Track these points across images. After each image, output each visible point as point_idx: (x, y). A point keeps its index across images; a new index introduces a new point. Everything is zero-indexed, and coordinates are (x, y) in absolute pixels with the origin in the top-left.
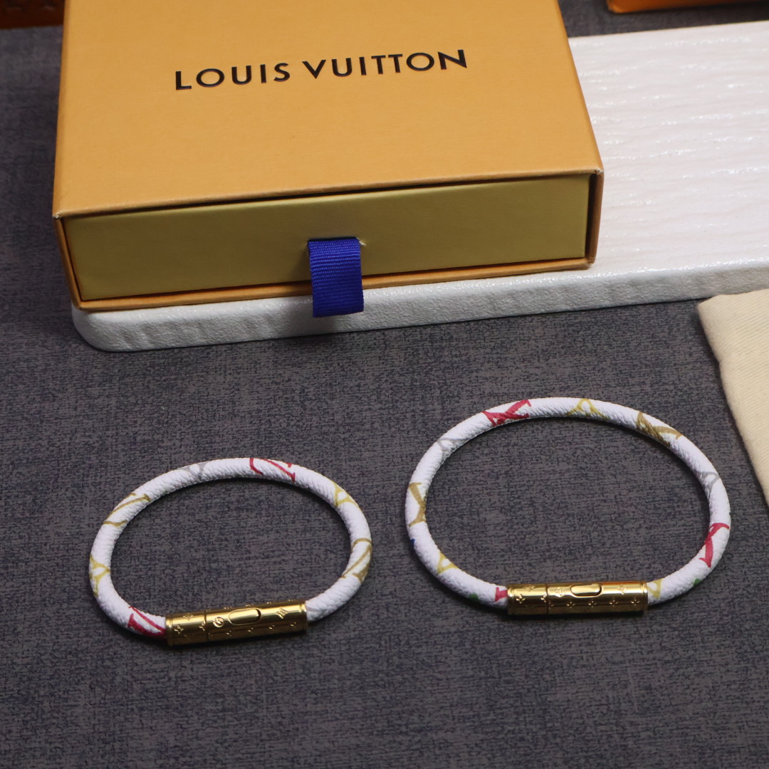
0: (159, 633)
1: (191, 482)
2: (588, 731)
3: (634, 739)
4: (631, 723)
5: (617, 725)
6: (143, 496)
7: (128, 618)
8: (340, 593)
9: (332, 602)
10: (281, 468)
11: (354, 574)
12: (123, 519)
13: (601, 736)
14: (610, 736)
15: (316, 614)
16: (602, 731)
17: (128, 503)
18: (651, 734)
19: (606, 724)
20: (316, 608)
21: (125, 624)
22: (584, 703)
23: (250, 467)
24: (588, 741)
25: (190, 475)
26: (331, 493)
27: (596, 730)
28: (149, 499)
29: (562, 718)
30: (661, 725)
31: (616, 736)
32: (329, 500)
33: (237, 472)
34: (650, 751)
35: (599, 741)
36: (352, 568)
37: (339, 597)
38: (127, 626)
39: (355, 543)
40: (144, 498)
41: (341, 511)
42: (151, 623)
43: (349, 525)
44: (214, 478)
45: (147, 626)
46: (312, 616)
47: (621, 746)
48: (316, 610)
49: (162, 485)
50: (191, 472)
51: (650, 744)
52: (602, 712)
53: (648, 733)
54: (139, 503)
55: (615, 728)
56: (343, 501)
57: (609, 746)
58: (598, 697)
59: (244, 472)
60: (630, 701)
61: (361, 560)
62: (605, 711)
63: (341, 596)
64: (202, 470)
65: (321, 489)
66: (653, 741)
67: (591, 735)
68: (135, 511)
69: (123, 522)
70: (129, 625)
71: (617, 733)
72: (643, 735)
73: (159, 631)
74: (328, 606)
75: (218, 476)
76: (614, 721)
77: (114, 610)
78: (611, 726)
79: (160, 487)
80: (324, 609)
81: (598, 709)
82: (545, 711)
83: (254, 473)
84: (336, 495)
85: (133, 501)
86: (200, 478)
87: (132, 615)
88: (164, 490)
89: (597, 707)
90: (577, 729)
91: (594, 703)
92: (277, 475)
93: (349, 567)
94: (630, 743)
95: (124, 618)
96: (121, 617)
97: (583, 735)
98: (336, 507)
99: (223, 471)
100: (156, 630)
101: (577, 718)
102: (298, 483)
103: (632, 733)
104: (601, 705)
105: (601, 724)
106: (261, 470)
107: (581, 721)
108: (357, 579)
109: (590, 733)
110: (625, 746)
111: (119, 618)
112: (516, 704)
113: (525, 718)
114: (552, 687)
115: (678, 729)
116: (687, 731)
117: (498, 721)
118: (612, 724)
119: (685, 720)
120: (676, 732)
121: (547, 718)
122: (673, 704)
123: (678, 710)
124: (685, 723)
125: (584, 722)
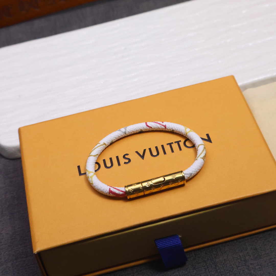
0: (123, 194)
1: (122, 136)
2: (234, 270)
3: (254, 270)
4: (251, 264)
5: (246, 265)
6: (103, 144)
7: (108, 190)
8: (197, 166)
9: (194, 170)
10: (160, 124)
11: (201, 158)
12: (97, 154)
13: (240, 271)
14: (243, 271)
15: (188, 176)
16: (240, 269)
17: (97, 147)
18: (260, 267)
19: (241, 266)
20: (188, 173)
21: (107, 193)
22: (231, 260)
24: (235, 274)
26: (183, 130)
27: (237, 269)
28: (106, 145)
29: (223, 267)
30: (263, 262)
31: (246, 270)
32: (183, 133)
33: (141, 128)
34: (261, 273)
35: (240, 273)
36: (199, 156)
37: (197, 168)
38: (108, 194)
39: (198, 146)
40: (104, 144)
41: (189, 136)
42: (119, 190)
43: (194, 141)
44: (131, 133)
45: (117, 192)
46: (187, 177)
47: (249, 273)
48: (188, 174)
49: (110, 138)
50: (121, 131)
51: (260, 270)
52: (239, 262)
53: (259, 266)
54: (102, 146)
55: (245, 267)
56: (189, 132)
57: (244, 274)
58: (236, 256)
60: (249, 256)
61: (202, 152)
62: (240, 261)
63: (198, 167)
64: (126, 130)
65: (178, 129)
66: (261, 269)
67: (236, 272)
68: (101, 150)
69: (97, 155)
70: (109, 193)
71: (247, 269)
72: (257, 267)
73: (123, 193)
74: (193, 172)
75: (133, 131)
76: (244, 265)
77: (101, 188)
78: (243, 266)
79: (109, 139)
80: (191, 173)
81: (237, 261)
82: (216, 266)
83: (148, 128)
84: (186, 130)
85: (99, 146)
86: (125, 133)
87: (110, 189)
88: (111, 140)
89: (236, 260)
90: (230, 270)
91: (235, 259)
92: (158, 127)
93: (198, 156)
94: (252, 272)
95: (106, 190)
96: (105, 190)
97: (233, 272)
98: (186, 135)
100: (121, 193)
101: (229, 266)
102: (168, 129)
103: (252, 268)
104: (238, 259)
105: (239, 267)
107: (231, 267)
108: (202, 160)
109: (236, 271)
110: (250, 273)
111: (104, 191)
112: (204, 265)
113: (209, 270)
114: (217, 256)
115: (270, 262)
116: (274, 263)
117: (198, 273)
118: (243, 265)
119: (272, 258)
120: (269, 264)
121: (217, 268)
122: (267, 253)
123: (269, 255)
124: (272, 260)
125: (232, 267)
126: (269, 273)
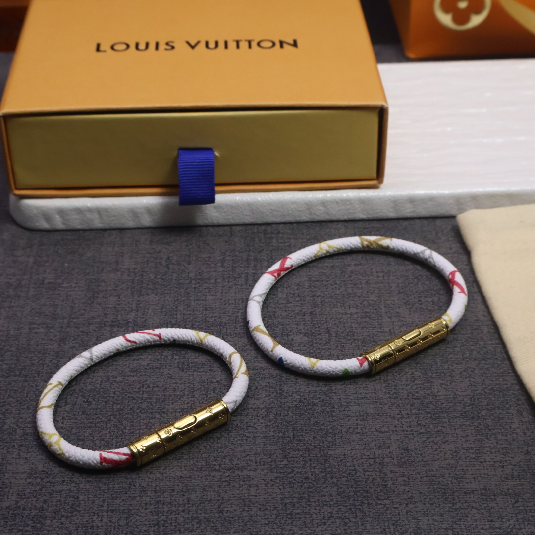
2: (358, 475)
3: (393, 482)
4: (391, 471)
5: (380, 472)
13: (368, 478)
14: (374, 479)
16: (368, 475)
18: (407, 479)
19: (372, 471)
22: (357, 457)
23: (125, 341)
24: (358, 481)
25: (85, 359)
27: (364, 474)
29: (339, 465)
30: (414, 473)
31: (379, 479)
34: (404, 490)
35: (365, 482)
47: (383, 485)
51: (405, 485)
52: (369, 463)
53: (404, 478)
55: (378, 474)
57: (373, 485)
58: (367, 453)
59: (122, 345)
60: (391, 457)
66: (407, 483)
67: (360, 477)
71: (381, 477)
72: (400, 479)
76: (378, 469)
78: (375, 472)
82: (326, 460)
89: (366, 460)
90: (350, 473)
91: (364, 457)
92: (147, 340)
94: (390, 484)
97: (354, 477)
99: (107, 350)
101: (350, 466)
103: (392, 478)
104: (370, 458)
105: (367, 471)
106: (134, 340)
107: (353, 468)
109: (360, 476)
110: (385, 486)
112: (305, 455)
113: (310, 464)
114: (333, 445)
115: (427, 476)
116: (434, 478)
117: (290, 465)
118: (377, 471)
119: (433, 471)
120: (425, 478)
121: (327, 465)
122: (424, 460)
123: (428, 464)
124: (432, 472)
125: (355, 469)
126: (421, 493)
